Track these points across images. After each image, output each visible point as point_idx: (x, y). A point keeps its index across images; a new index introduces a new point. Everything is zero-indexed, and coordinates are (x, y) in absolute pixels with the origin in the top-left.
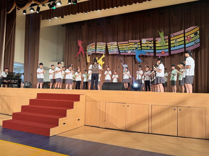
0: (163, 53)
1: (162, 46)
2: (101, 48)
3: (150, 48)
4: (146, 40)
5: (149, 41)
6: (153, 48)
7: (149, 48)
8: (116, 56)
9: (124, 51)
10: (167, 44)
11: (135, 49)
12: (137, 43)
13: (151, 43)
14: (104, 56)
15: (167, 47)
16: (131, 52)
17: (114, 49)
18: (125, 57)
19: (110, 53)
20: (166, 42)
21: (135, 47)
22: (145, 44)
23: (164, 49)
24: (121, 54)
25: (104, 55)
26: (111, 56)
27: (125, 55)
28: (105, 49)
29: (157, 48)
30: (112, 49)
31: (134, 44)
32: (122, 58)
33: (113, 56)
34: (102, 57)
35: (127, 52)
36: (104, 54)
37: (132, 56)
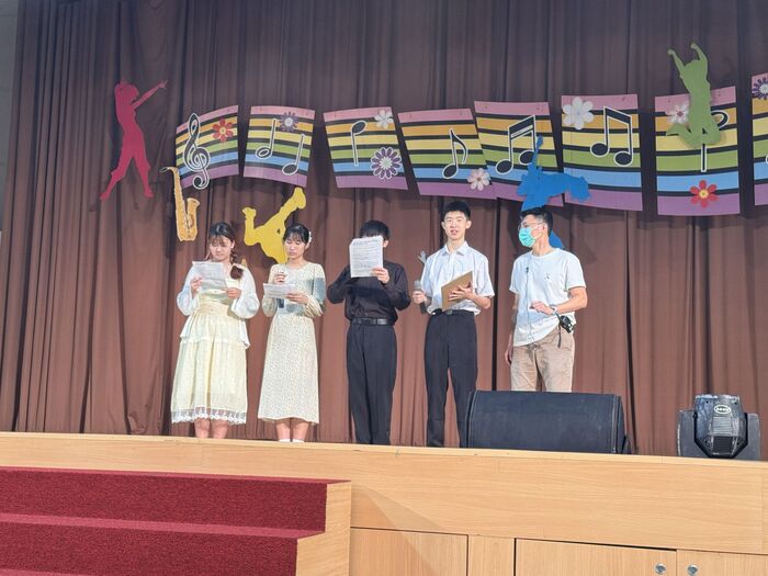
0: (704, 194)
1: (698, 152)
2: (277, 142)
3: (619, 159)
4: (589, 106)
5: (609, 113)
6: (636, 161)
7: (610, 160)
8: (379, 201)
9: (440, 173)
10: (731, 138)
11: (516, 159)
12: (530, 122)
13: (624, 125)
15: (732, 159)
16: (493, 180)
17: (372, 154)
19: (341, 182)
20: (723, 126)
21: (516, 150)
22: (584, 130)
23: (710, 172)
24: (424, 189)
25: (298, 193)
26: (350, 203)
27: (441, 198)
28: (307, 153)
29: (662, 164)
30: (356, 154)
31: (514, 129)
32: (425, 213)
33: (358, 202)
34: (283, 205)
35: (465, 181)
36: (304, 186)
37: (493, 207)
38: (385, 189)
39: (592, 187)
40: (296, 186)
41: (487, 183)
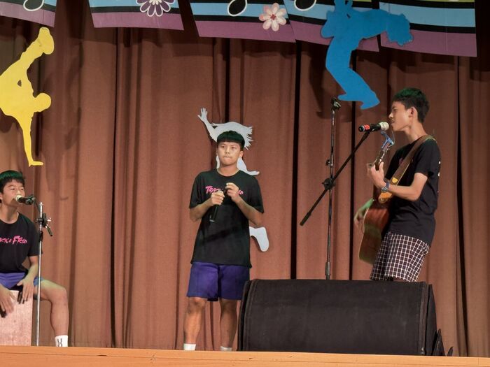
8: (148, 46)
9: (224, 9)
14: (44, 44)
16: (291, 18)
18: (227, 58)
19: (99, 21)
24: (204, 30)
25: (44, 33)
26: (108, 47)
27: (226, 42)
32: (206, 61)
33: (122, 46)
34: (25, 50)
35: (255, 20)
36: (52, 25)
37: (291, 53)
38: (156, 31)
39: (414, 27)
40: (41, 26)
41: (283, 22)
